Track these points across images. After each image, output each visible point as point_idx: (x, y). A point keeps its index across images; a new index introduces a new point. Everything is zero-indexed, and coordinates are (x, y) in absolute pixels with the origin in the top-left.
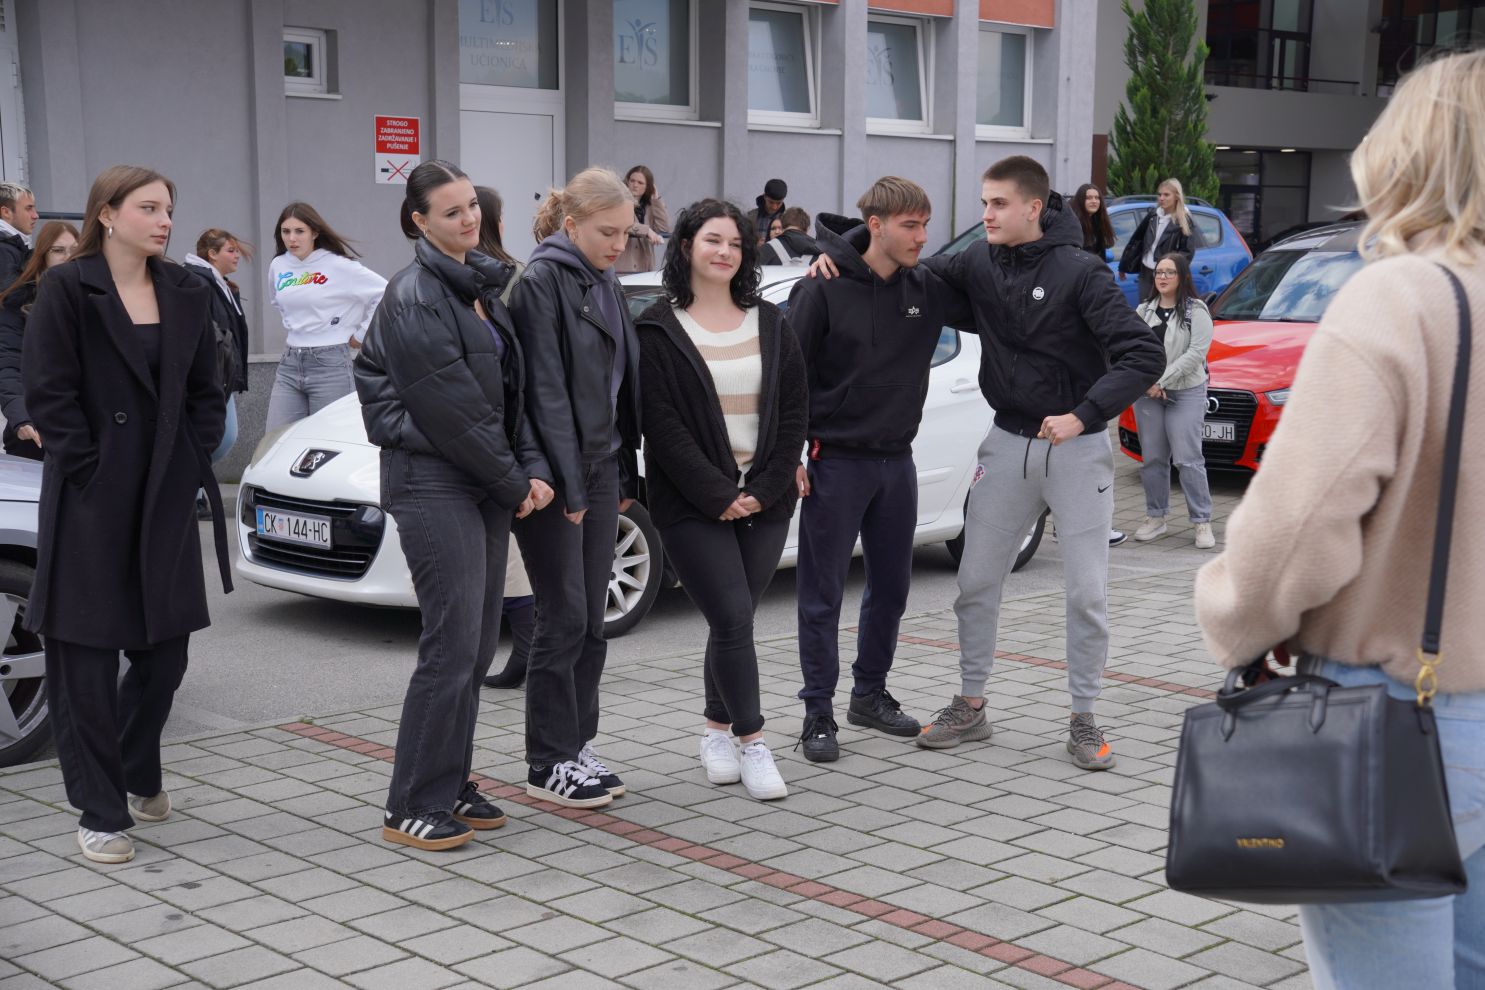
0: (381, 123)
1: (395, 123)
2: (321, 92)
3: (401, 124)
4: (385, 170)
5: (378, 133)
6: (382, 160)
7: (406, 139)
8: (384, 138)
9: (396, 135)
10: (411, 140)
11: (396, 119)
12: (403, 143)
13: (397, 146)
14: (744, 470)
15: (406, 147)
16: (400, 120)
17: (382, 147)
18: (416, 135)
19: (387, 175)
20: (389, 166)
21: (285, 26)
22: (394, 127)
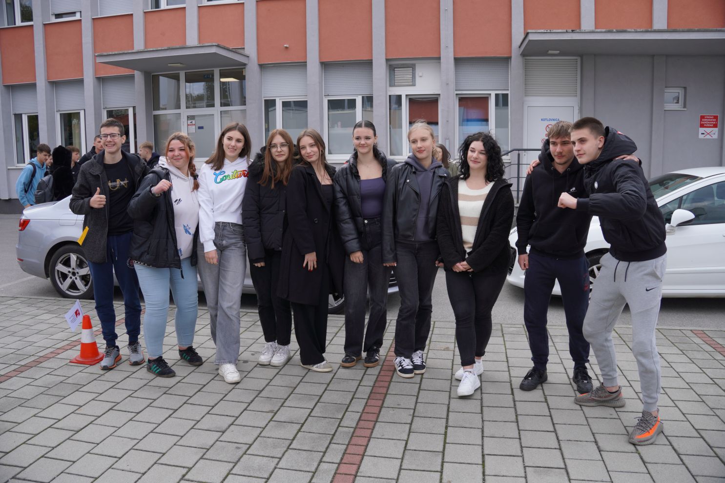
0: (702, 117)
1: (708, 117)
2: (681, 108)
3: (710, 117)
4: (702, 134)
5: (701, 121)
6: (702, 130)
7: (713, 123)
8: (703, 123)
9: (708, 121)
10: (715, 123)
11: (709, 116)
12: (711, 124)
13: (708, 125)
14: (468, 250)
15: (712, 125)
16: (710, 116)
17: (702, 126)
18: (717, 121)
19: (704, 135)
20: (704, 132)
21: (666, 87)
22: (707, 119)
